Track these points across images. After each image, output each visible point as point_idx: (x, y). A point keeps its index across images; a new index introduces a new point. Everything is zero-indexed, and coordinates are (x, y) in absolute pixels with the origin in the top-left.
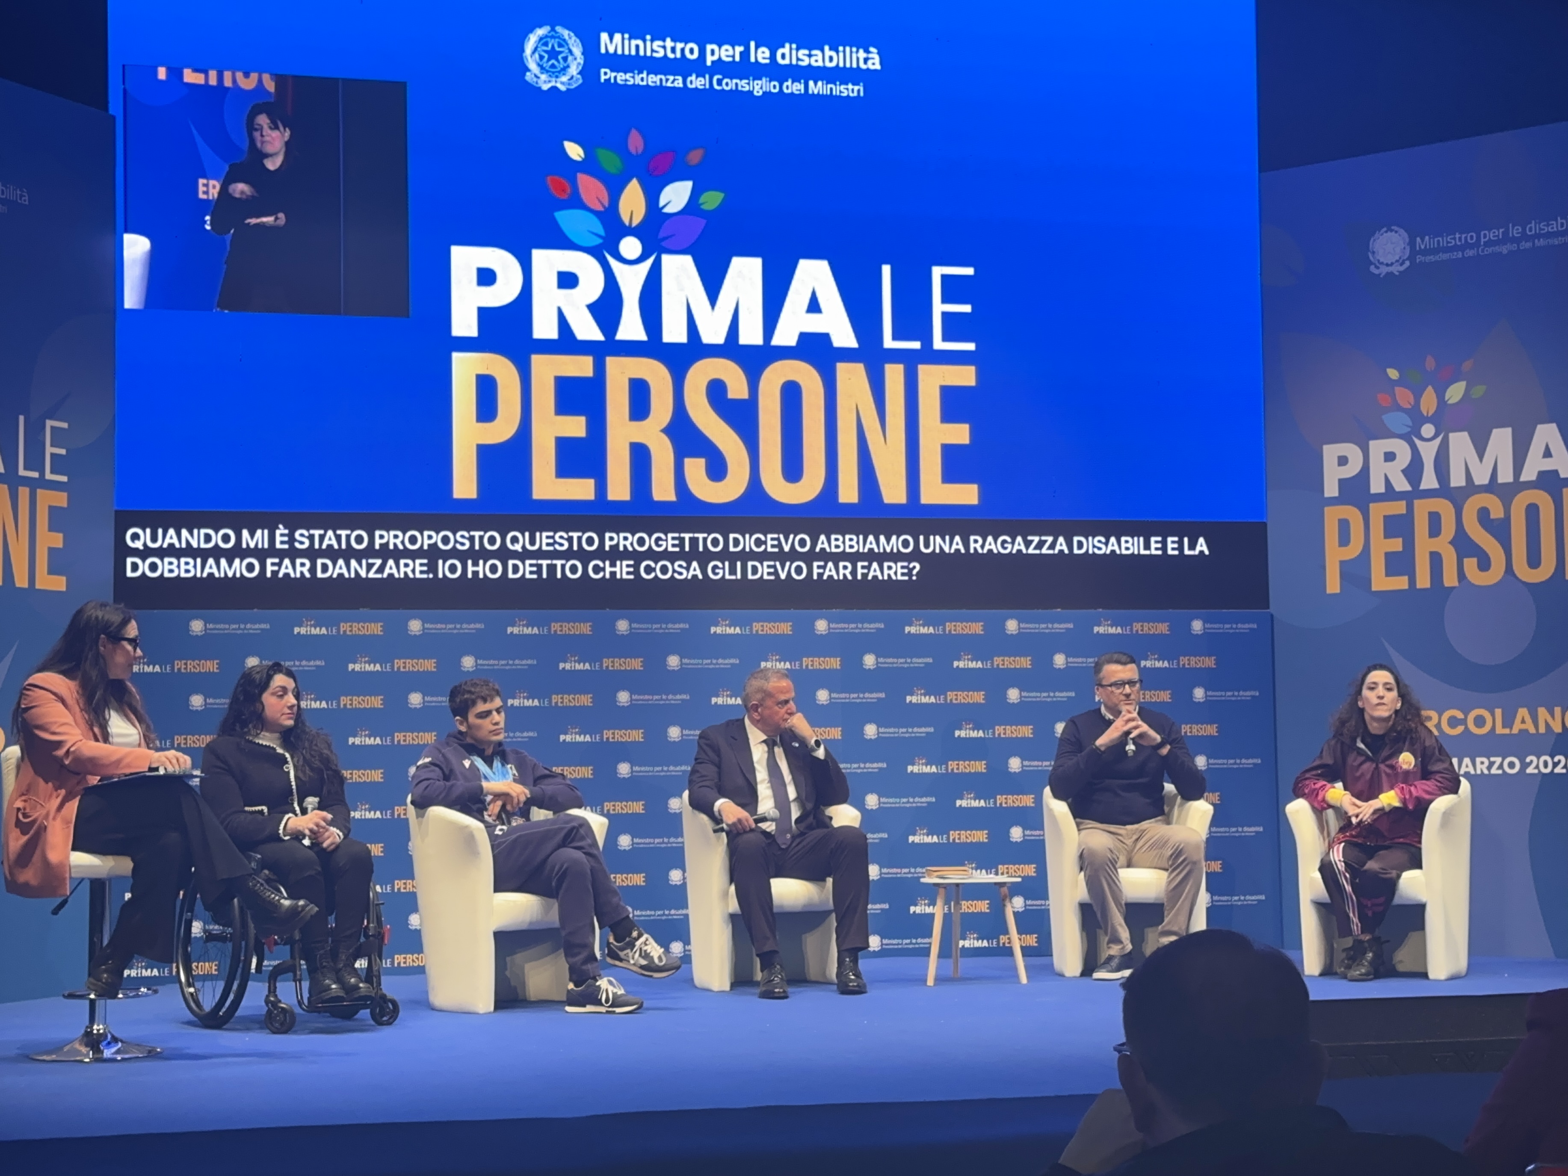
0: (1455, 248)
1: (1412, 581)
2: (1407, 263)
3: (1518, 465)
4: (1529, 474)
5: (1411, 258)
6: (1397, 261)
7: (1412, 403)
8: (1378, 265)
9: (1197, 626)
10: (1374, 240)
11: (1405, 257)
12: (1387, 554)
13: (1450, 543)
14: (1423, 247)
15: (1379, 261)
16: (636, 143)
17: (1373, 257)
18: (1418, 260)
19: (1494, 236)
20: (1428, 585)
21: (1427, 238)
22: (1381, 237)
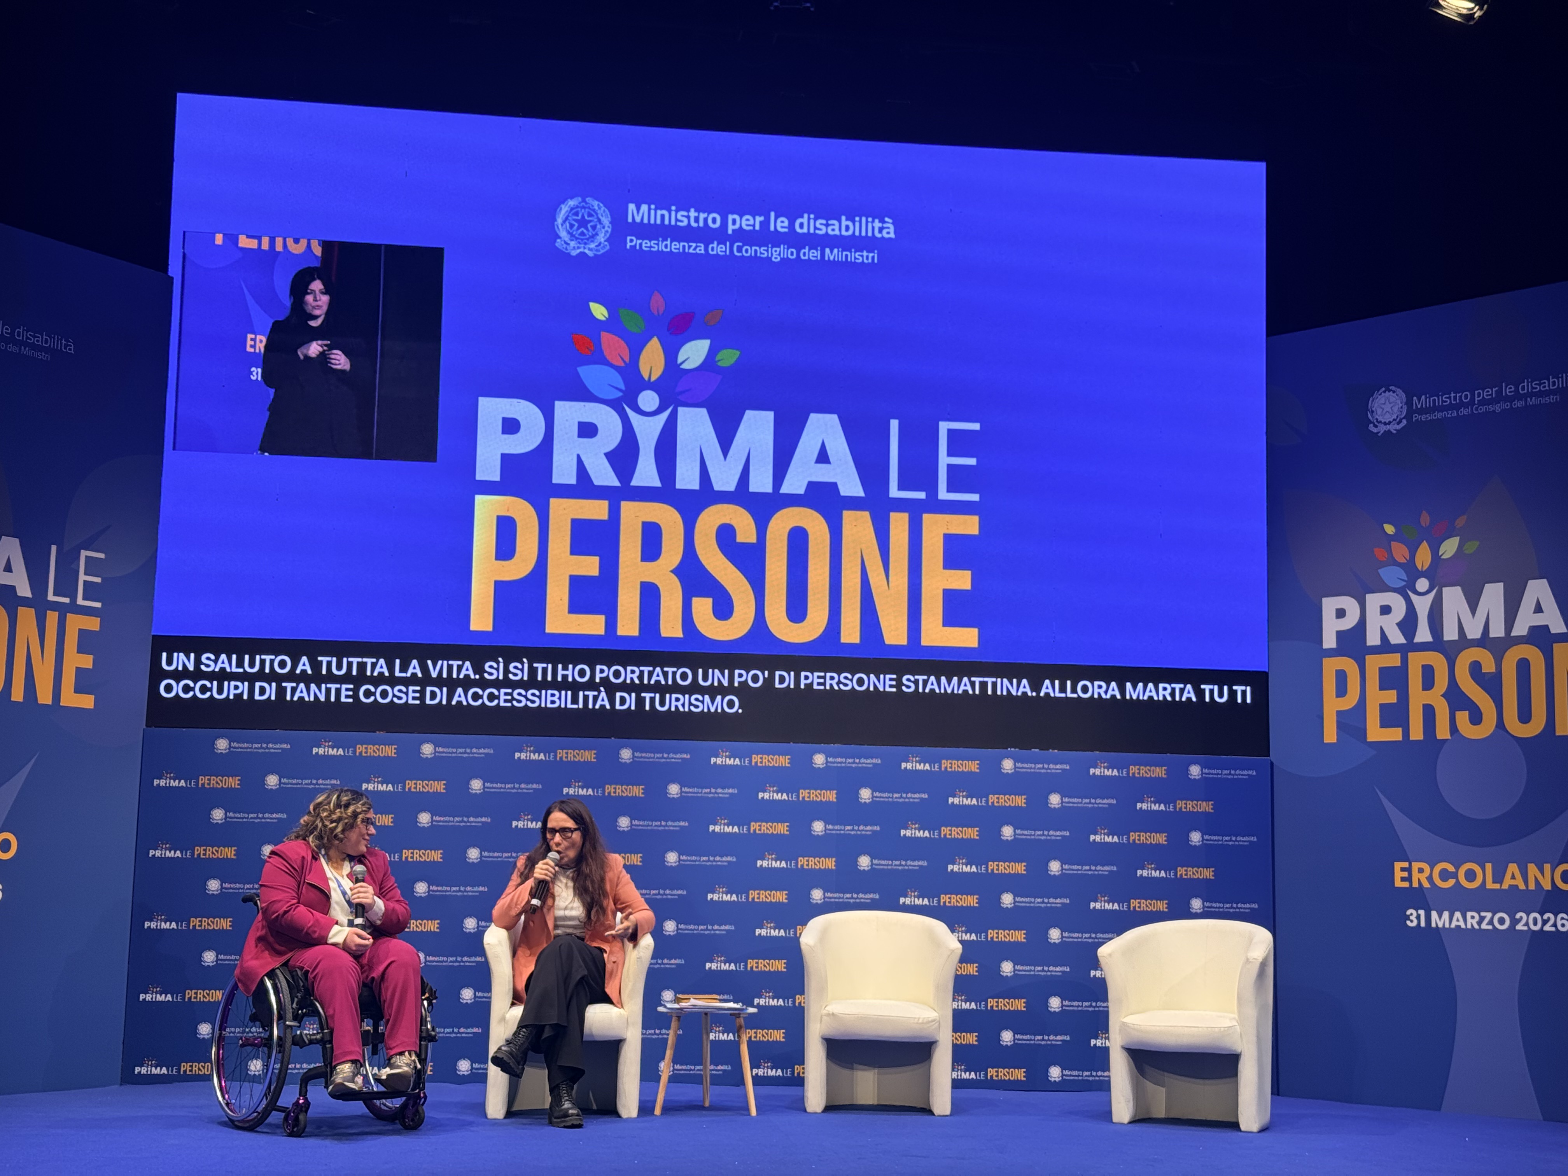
0: (1451, 407)
1: (1406, 733)
2: (1404, 422)
3: (1510, 620)
4: (1520, 629)
5: (1408, 417)
6: (1394, 420)
7: (1408, 558)
8: (1376, 423)
9: (1195, 771)
10: (1373, 401)
11: (1403, 416)
12: (1382, 706)
13: (1442, 696)
14: (1419, 407)
15: (1377, 419)
16: (658, 303)
17: (1373, 417)
18: (1414, 419)
19: (1487, 395)
20: (1421, 737)
21: (1423, 397)
22: (1379, 397)
